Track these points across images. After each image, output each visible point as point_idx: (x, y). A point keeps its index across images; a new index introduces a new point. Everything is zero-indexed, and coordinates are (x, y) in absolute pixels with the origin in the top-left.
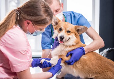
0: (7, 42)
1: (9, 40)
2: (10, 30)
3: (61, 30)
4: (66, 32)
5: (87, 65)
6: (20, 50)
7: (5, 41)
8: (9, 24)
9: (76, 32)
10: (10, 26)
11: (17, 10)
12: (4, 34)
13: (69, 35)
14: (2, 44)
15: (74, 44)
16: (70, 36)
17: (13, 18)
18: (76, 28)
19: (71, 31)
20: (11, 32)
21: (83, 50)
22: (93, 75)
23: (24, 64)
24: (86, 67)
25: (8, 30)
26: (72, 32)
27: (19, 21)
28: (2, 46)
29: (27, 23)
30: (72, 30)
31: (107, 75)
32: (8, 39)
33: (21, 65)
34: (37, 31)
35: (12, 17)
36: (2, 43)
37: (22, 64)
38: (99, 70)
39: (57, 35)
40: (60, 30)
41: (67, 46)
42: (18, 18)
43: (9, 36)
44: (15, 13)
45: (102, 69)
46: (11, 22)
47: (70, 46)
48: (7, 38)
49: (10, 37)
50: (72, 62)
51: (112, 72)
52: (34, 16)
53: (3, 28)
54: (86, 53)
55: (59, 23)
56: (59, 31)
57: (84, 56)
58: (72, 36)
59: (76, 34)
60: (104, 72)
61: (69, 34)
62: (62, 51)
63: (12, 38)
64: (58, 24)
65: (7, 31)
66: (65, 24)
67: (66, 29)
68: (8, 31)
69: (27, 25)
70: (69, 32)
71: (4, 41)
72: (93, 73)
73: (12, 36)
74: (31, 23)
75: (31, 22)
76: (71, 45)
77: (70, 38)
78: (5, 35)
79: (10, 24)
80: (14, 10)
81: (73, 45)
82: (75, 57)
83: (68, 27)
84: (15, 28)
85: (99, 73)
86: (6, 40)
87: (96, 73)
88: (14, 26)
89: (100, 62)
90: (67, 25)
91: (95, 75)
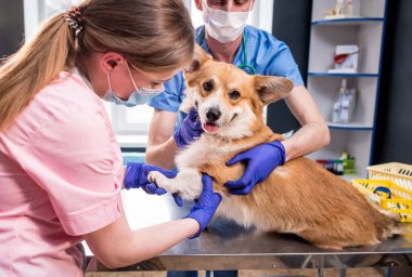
0: (39, 132)
1: (48, 126)
2: (49, 89)
3: (209, 87)
4: (227, 96)
5: (285, 197)
6: (87, 160)
7: (33, 128)
8: (45, 68)
9: (256, 97)
10: (48, 74)
11: (72, 17)
12: (27, 103)
13: (234, 104)
14: (23, 139)
15: (249, 133)
16: (237, 109)
17: (58, 45)
18: (256, 83)
19: (242, 94)
20: (52, 96)
21: (282, 152)
22: (297, 226)
23: (105, 205)
24: (282, 203)
25: (42, 87)
26: (245, 98)
27: (79, 54)
28: (22, 145)
29: (109, 62)
30: (244, 89)
31: (340, 229)
32: (44, 120)
33: (97, 209)
34: (140, 92)
35: (56, 40)
36: (23, 136)
37: (98, 205)
38: (316, 211)
39: (196, 103)
40: (205, 89)
41: (225, 140)
42: (77, 46)
43: (44, 109)
44: (65, 27)
45: (327, 210)
46: (51, 59)
47: (235, 141)
48: (38, 118)
49: (50, 114)
50: (250, 183)
51: (354, 218)
52: (134, 36)
53: (23, 79)
54: (287, 159)
55: (206, 64)
56: (204, 92)
57: (280, 168)
58: (244, 109)
59: (253, 104)
60: (333, 220)
61: (234, 101)
62: (210, 152)
63: (56, 119)
64: (202, 68)
65: (38, 91)
66: (225, 70)
67: (225, 86)
68: (42, 91)
69: (110, 68)
70: (235, 94)
71: (28, 129)
72: (299, 220)
73: (58, 109)
74: (123, 62)
75: (125, 57)
76: (239, 136)
77: (236, 115)
78: (33, 106)
79: (48, 65)
80: (62, 16)
81: (245, 138)
82: (257, 171)
83: (232, 81)
84: (65, 79)
85: (317, 223)
86: (35, 123)
87: (308, 221)
88: (63, 74)
89: (322, 189)
90: (230, 73)
91: (305, 227)
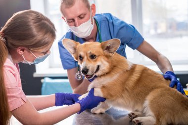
13: (96, 61)
19: (97, 54)
26: (99, 56)
29: (21, 50)
58: (102, 62)
67: (87, 55)
77: (99, 66)
